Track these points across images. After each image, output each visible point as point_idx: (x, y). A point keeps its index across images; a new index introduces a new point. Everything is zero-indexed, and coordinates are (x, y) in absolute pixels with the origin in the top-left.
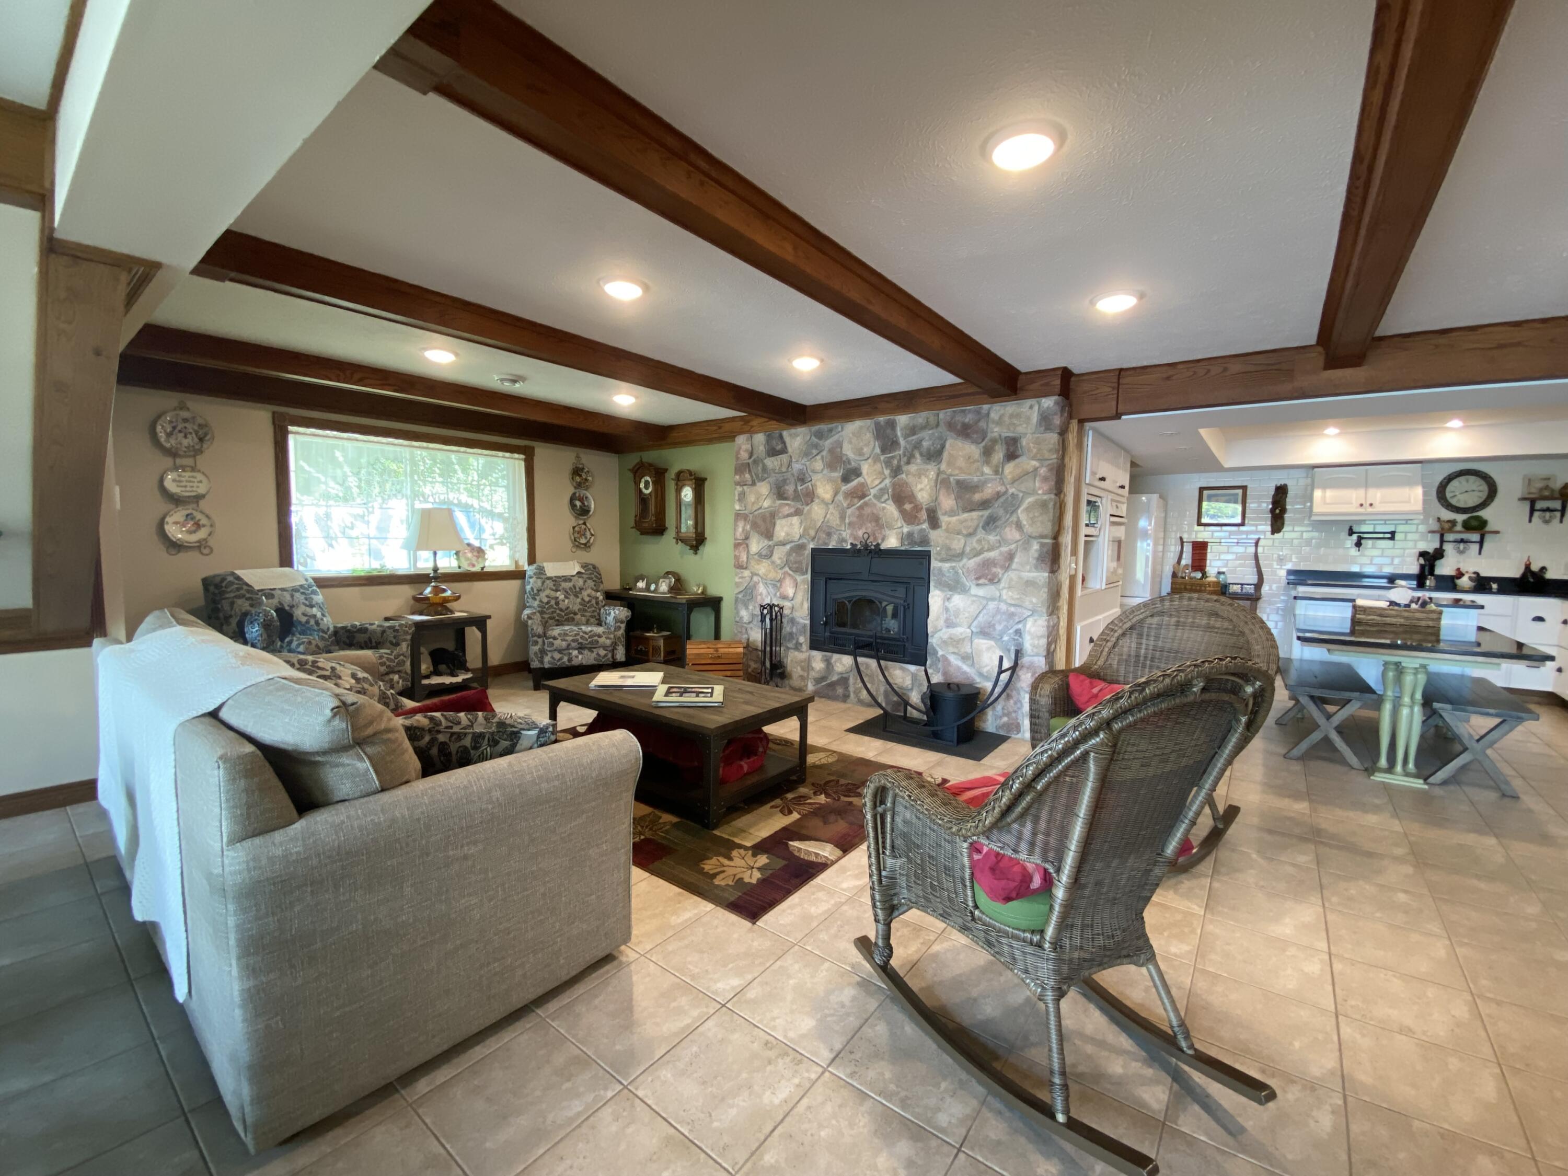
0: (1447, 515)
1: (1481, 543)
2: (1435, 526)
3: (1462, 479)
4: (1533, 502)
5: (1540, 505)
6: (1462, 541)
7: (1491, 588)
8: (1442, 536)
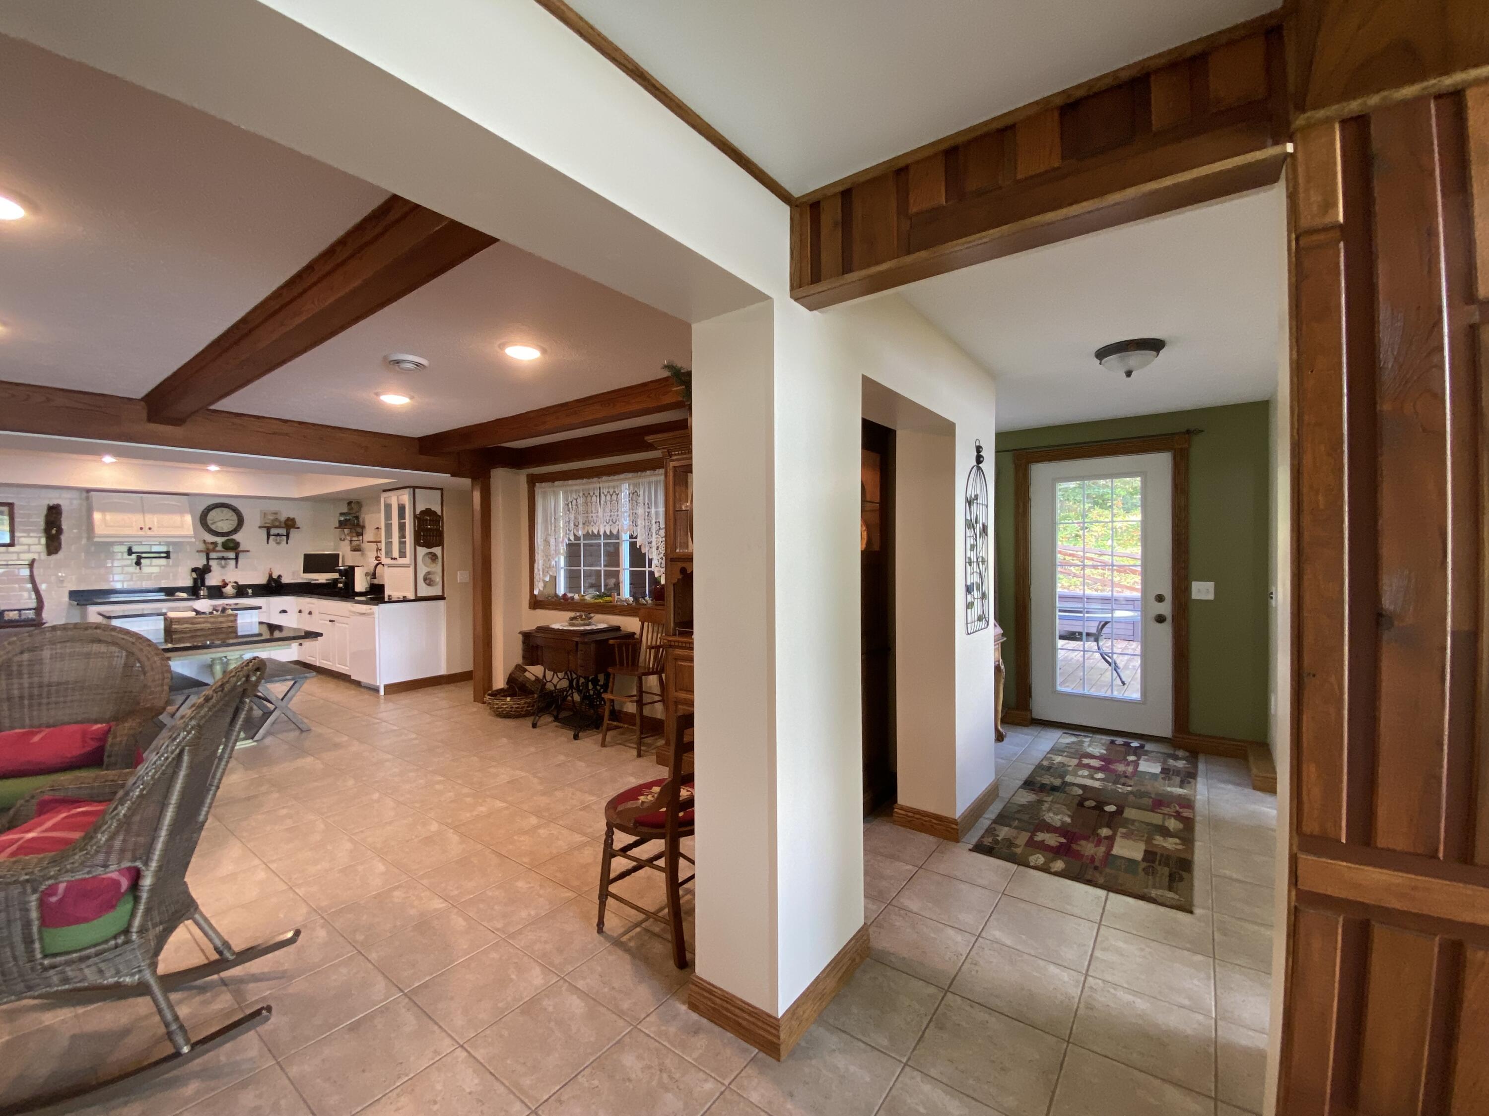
0: (211, 538)
1: (237, 559)
2: (202, 547)
3: (218, 510)
4: (268, 529)
5: (273, 531)
6: (223, 558)
7: (248, 593)
8: (208, 555)
